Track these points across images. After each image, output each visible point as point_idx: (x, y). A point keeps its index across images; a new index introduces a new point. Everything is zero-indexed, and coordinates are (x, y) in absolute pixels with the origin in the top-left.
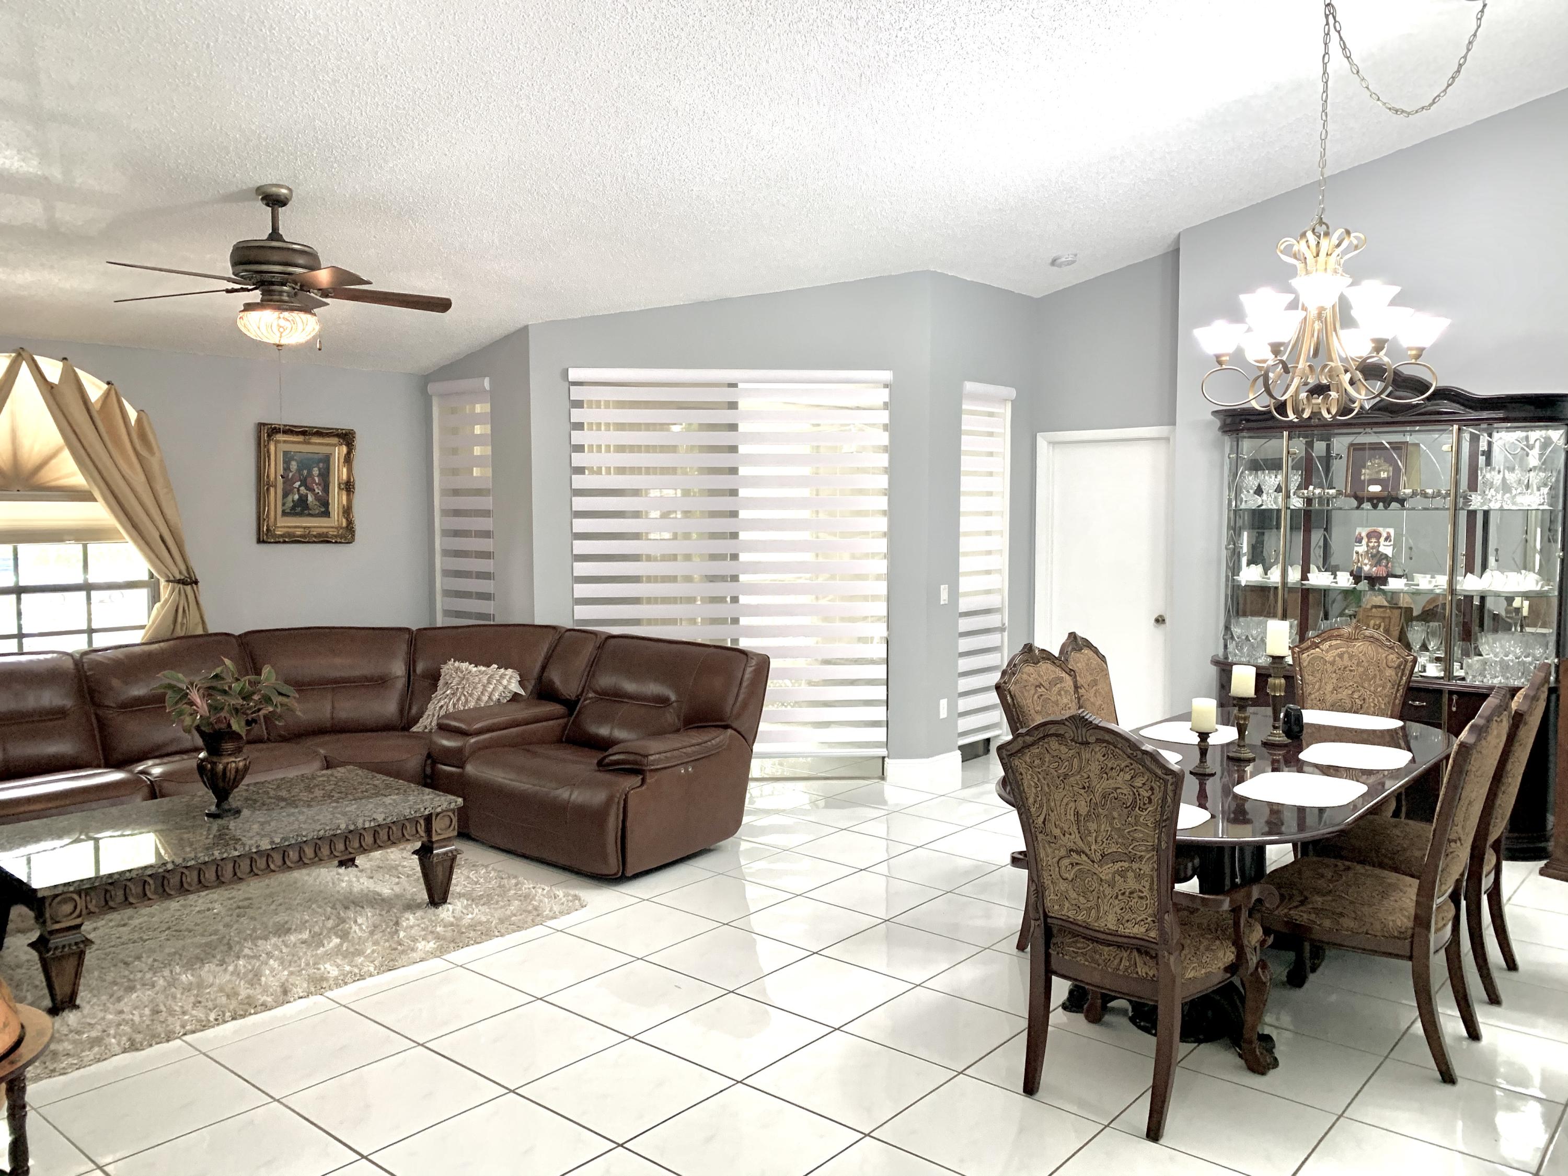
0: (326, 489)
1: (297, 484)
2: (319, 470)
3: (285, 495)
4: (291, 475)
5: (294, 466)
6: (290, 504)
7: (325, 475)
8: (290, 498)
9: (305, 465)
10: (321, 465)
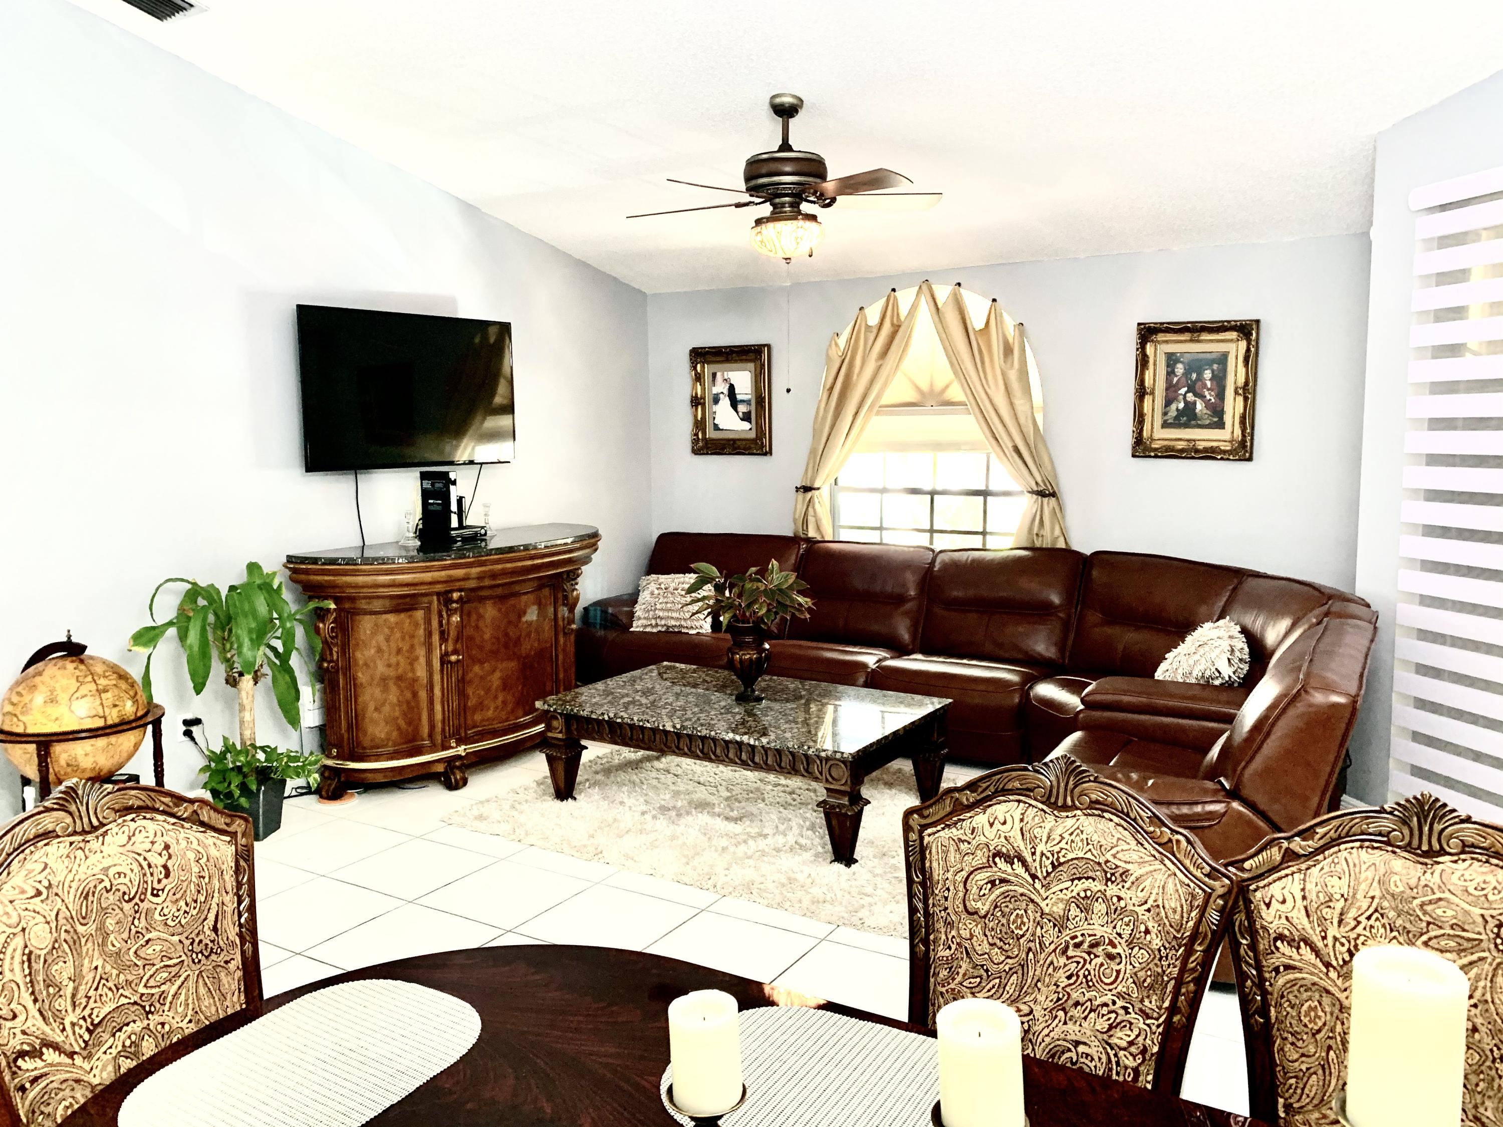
0: (1221, 396)
1: (1183, 391)
2: (1213, 371)
3: (1168, 403)
4: (1175, 379)
5: (1180, 369)
6: (1173, 413)
7: (1220, 380)
8: (1173, 407)
9: (1196, 366)
10: (1215, 366)
